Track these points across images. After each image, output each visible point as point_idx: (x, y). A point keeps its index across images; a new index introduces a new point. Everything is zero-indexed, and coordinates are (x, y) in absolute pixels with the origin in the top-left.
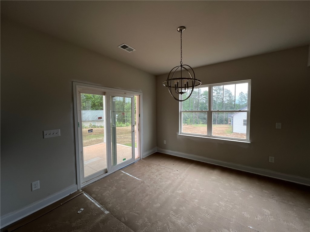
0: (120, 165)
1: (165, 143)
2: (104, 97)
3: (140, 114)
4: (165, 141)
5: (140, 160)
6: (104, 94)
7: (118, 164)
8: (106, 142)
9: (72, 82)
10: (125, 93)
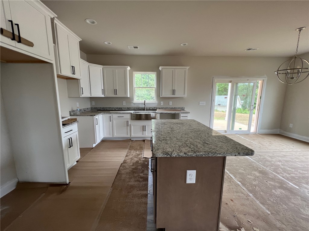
0: (236, 131)
1: (292, 127)
2: (230, 84)
3: (261, 97)
4: (292, 124)
5: (255, 134)
6: (231, 82)
7: (234, 130)
8: (227, 120)
9: (213, 78)
10: (248, 80)
